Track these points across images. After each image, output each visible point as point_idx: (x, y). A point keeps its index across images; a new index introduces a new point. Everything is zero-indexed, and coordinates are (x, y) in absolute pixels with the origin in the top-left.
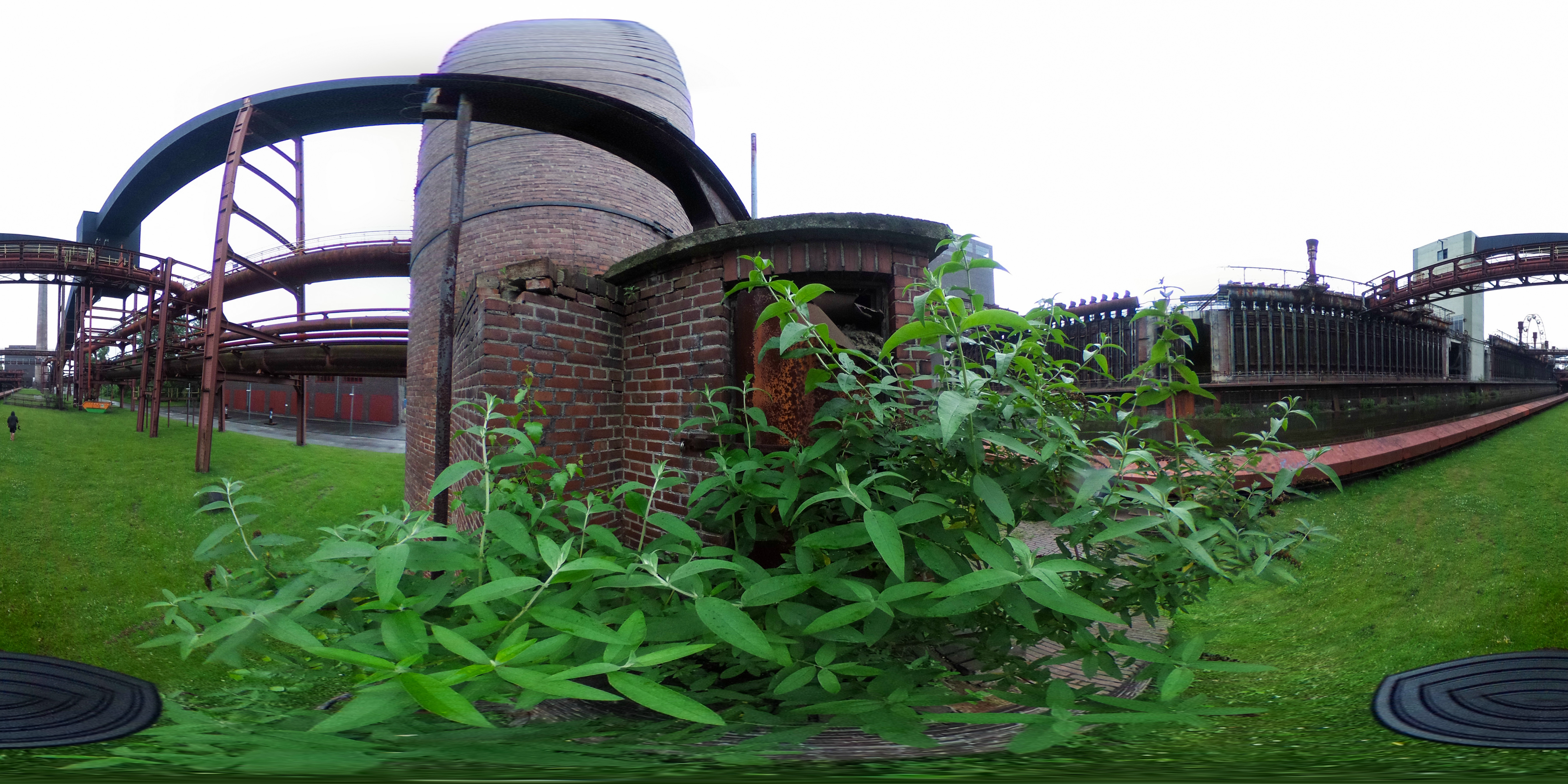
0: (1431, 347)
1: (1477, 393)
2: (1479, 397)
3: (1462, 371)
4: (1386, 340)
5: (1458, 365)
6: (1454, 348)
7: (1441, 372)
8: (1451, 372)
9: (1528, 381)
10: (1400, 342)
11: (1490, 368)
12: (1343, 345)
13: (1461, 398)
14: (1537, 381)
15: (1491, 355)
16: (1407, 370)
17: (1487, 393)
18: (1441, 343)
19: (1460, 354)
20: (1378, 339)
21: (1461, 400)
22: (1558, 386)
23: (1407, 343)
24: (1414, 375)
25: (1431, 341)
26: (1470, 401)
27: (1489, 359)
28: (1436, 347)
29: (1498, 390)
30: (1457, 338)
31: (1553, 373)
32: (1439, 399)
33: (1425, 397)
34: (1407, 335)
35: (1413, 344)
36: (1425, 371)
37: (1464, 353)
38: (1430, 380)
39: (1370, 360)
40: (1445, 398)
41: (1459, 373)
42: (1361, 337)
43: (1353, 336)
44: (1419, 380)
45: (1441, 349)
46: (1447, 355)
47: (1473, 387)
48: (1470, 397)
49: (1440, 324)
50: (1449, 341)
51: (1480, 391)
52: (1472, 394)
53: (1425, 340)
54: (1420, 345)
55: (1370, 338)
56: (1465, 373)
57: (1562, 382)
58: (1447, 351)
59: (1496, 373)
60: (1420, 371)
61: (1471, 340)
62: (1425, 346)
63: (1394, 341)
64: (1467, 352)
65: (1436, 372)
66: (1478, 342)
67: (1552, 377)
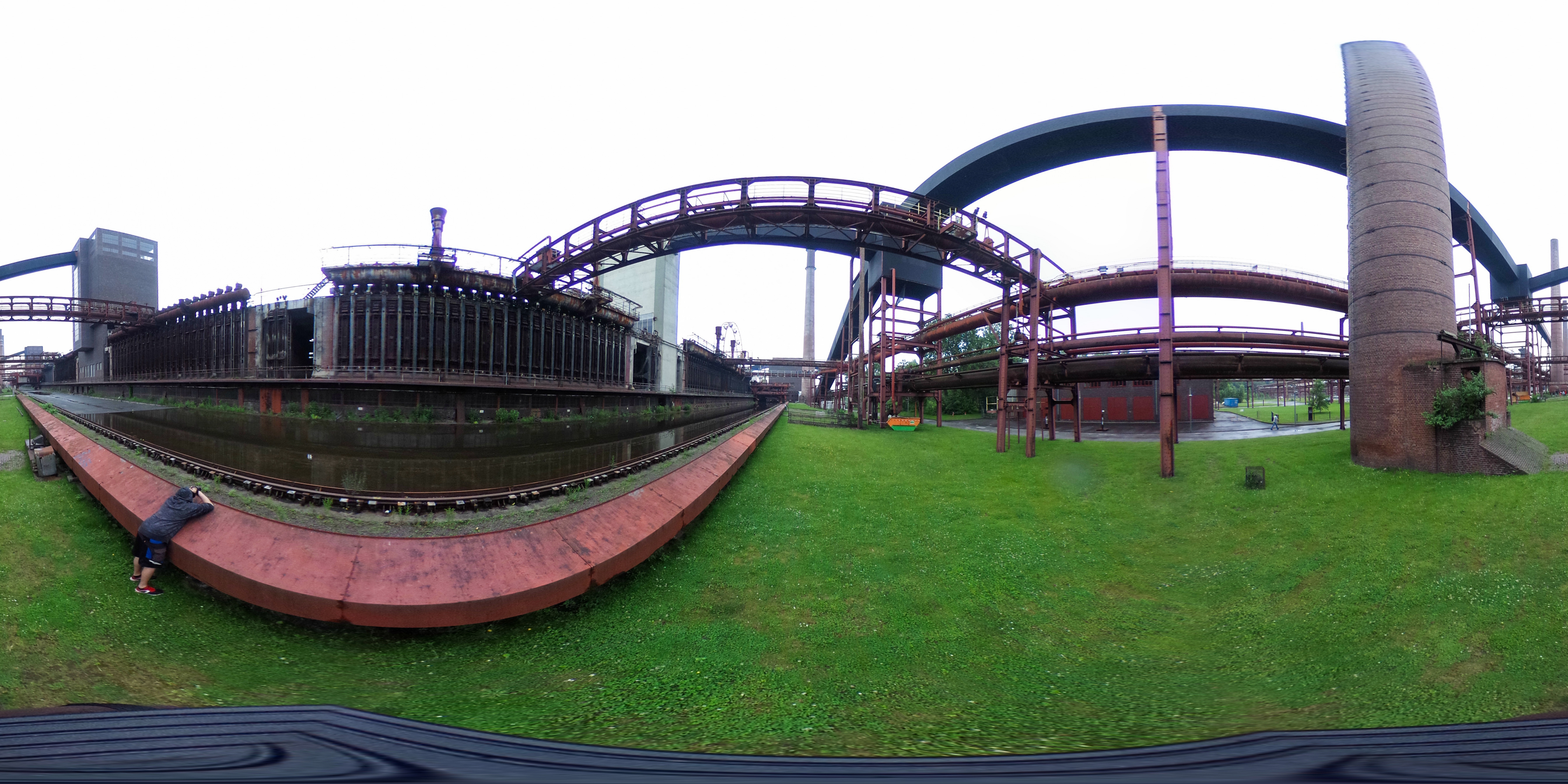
0: (610, 346)
1: (667, 406)
2: (669, 411)
3: (649, 380)
4: (548, 334)
5: (645, 371)
6: (641, 352)
7: (622, 379)
8: (635, 380)
9: (725, 394)
10: (569, 338)
11: (683, 377)
12: (485, 337)
13: (646, 412)
14: (734, 394)
15: (685, 362)
16: (577, 374)
17: (680, 407)
18: (623, 343)
19: (648, 358)
20: (537, 332)
21: (646, 415)
22: (754, 400)
23: (578, 339)
24: (587, 381)
25: (610, 339)
26: (658, 417)
27: (682, 367)
28: (617, 348)
29: (692, 403)
30: (645, 340)
31: (749, 387)
32: (617, 413)
33: (596, 410)
34: (578, 329)
35: (587, 341)
36: (602, 377)
37: (653, 357)
38: (606, 388)
39: (524, 358)
40: (625, 413)
41: (646, 381)
42: (512, 328)
43: (499, 326)
44: (591, 387)
45: (623, 350)
46: (632, 358)
47: (663, 399)
48: (658, 411)
49: (623, 319)
50: (634, 342)
51: (671, 405)
52: (661, 407)
53: (603, 338)
54: (595, 343)
55: (525, 330)
56: (653, 382)
57: (759, 396)
58: (632, 353)
59: (690, 383)
60: (594, 376)
61: (663, 342)
62: (603, 345)
63: (559, 336)
64: (656, 357)
65: (616, 378)
66: (670, 345)
67: (749, 390)
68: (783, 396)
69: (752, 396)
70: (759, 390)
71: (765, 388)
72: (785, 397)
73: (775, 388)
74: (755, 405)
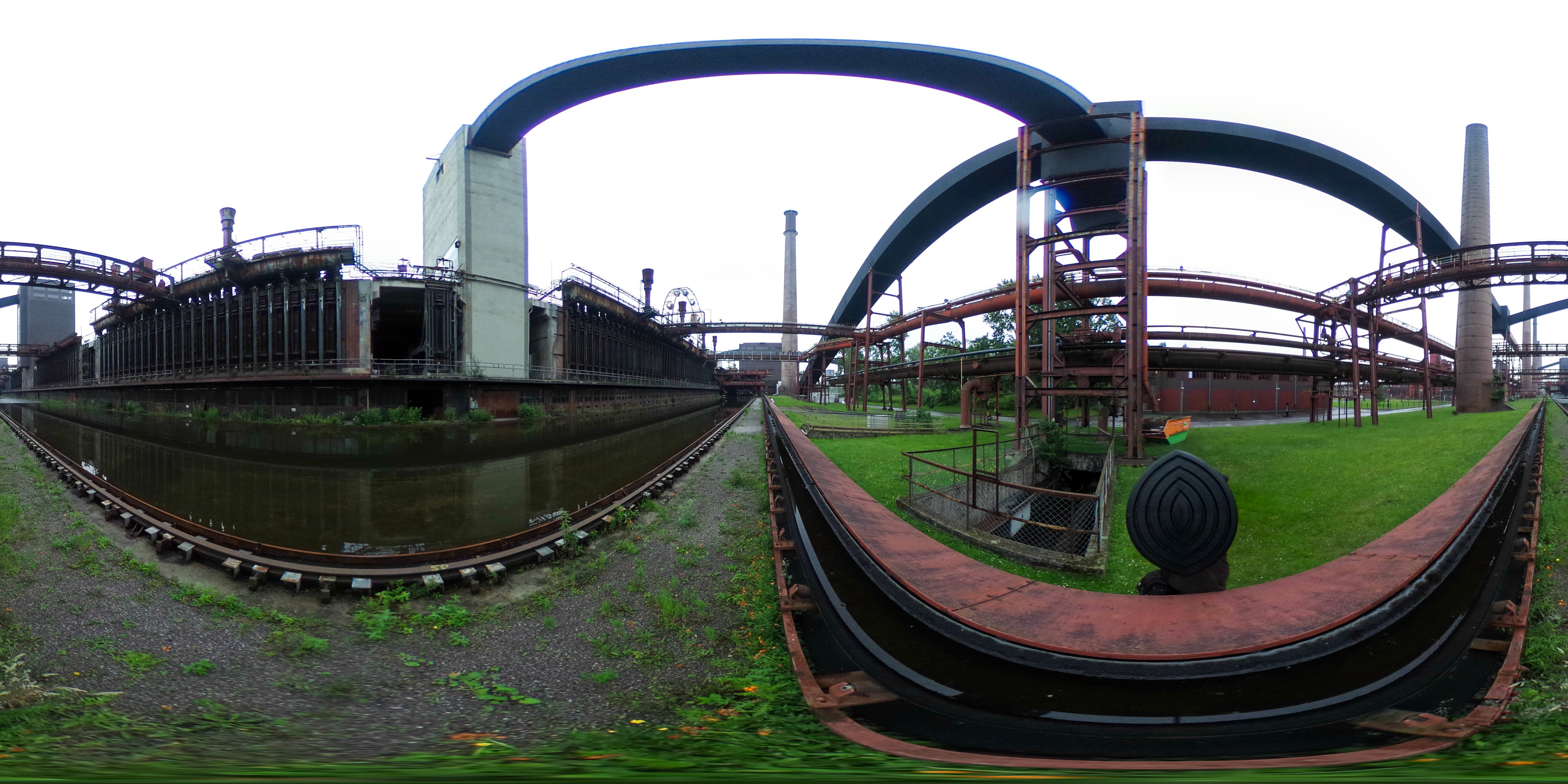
9: (667, 383)
14: (687, 384)
22: (721, 393)
31: (714, 375)
57: (727, 387)
67: (713, 380)
68: (759, 387)
69: (718, 388)
70: (728, 380)
71: (735, 377)
72: (762, 388)
73: (749, 376)
74: (722, 400)
